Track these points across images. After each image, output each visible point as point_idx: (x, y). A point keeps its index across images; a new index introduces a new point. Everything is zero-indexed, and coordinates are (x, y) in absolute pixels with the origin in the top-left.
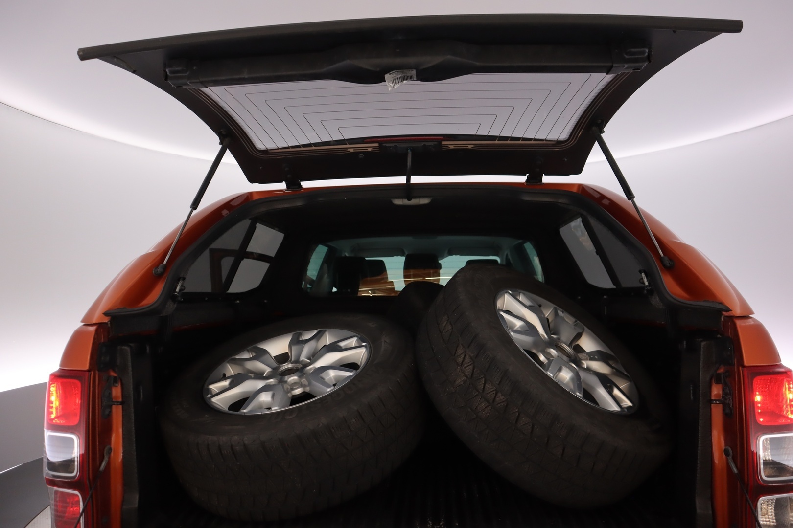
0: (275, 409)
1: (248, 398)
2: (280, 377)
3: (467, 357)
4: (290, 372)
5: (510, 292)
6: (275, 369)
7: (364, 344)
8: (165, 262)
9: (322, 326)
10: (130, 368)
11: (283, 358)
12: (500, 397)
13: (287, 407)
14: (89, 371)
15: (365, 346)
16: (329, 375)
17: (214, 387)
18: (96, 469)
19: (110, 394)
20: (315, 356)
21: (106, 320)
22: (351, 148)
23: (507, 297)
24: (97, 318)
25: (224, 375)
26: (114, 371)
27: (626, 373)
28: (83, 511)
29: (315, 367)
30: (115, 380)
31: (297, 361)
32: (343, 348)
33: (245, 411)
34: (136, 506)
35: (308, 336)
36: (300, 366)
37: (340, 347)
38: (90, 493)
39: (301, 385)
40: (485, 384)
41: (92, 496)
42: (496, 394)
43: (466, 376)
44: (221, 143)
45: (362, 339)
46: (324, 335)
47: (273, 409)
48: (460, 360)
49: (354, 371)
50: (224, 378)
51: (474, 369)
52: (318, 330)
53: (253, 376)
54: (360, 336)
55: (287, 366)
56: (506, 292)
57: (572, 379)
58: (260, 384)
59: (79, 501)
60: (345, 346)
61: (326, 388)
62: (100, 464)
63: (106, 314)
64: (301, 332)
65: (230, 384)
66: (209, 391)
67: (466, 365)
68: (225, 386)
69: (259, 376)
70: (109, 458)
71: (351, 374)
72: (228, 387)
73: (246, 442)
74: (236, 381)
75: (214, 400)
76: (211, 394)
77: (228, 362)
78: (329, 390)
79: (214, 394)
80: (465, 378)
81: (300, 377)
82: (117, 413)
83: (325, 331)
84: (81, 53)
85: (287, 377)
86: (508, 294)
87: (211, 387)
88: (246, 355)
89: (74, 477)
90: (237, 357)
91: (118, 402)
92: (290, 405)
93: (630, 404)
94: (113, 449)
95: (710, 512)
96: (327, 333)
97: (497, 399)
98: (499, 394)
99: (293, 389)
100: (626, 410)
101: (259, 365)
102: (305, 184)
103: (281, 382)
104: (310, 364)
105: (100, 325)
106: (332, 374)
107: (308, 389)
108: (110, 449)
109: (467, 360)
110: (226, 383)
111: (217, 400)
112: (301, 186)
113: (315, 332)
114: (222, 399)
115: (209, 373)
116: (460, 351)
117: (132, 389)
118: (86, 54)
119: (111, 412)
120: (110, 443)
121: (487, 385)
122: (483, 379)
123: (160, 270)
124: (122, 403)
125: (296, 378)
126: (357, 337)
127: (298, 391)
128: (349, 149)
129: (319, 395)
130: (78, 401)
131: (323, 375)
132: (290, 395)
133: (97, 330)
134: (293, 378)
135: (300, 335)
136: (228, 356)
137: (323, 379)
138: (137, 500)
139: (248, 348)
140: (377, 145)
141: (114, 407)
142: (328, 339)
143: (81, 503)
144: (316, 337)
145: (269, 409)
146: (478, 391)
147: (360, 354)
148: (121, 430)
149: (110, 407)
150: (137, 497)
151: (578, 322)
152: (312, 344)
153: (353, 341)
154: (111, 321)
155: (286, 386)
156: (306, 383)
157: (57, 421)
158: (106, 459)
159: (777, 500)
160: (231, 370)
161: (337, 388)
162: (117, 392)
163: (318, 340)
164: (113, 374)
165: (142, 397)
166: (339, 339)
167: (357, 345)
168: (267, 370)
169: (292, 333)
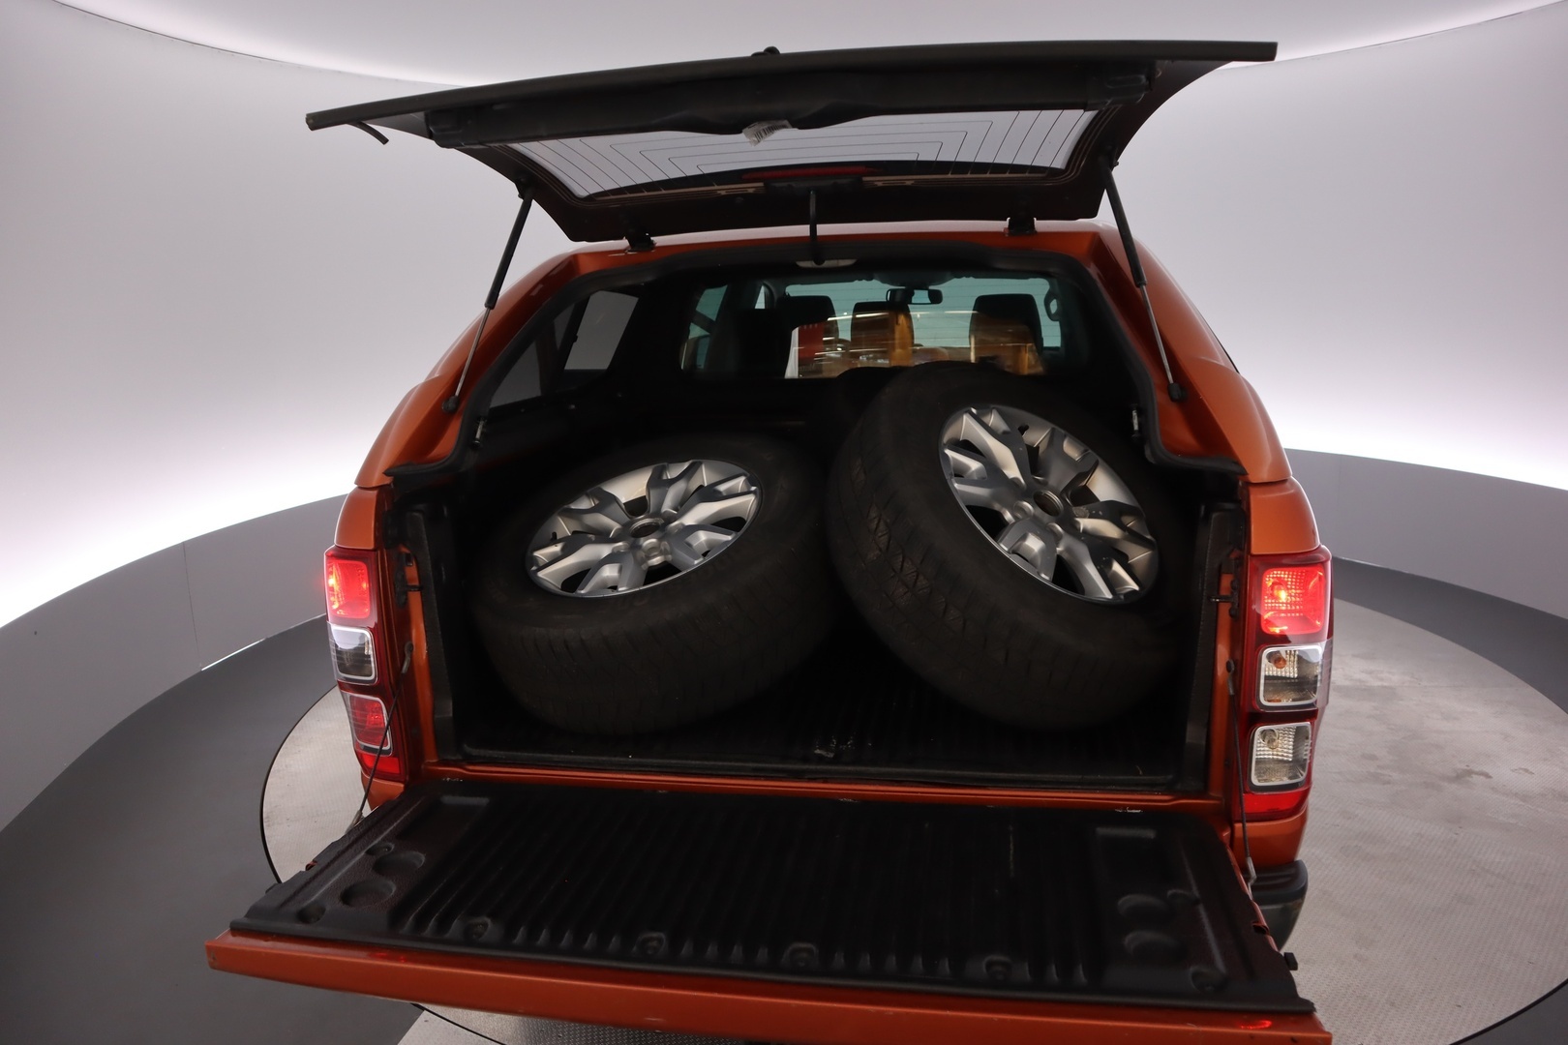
0: (622, 590)
1: (588, 570)
2: (633, 539)
3: (882, 523)
4: (646, 531)
5: (974, 411)
6: (626, 526)
7: (753, 488)
8: (457, 393)
9: (697, 455)
10: (426, 542)
11: (637, 507)
12: (922, 582)
13: (638, 587)
14: (374, 550)
15: (754, 492)
16: (698, 538)
17: (541, 554)
18: (398, 670)
19: (404, 576)
20: (684, 505)
21: (388, 480)
22: (722, 190)
23: (966, 419)
24: (377, 478)
25: (555, 535)
26: (405, 546)
27: (1149, 537)
28: (388, 724)
29: (683, 525)
30: (408, 559)
31: (657, 513)
32: (725, 494)
33: (582, 592)
34: (451, 715)
35: (673, 472)
36: (661, 521)
37: (720, 492)
38: (394, 700)
39: (661, 553)
40: (903, 562)
41: (396, 705)
42: (917, 576)
43: (880, 550)
44: (521, 196)
45: (750, 481)
46: (699, 470)
47: (620, 589)
48: (874, 526)
49: (734, 535)
50: (554, 540)
51: (889, 542)
52: (691, 462)
53: (593, 539)
54: (749, 475)
55: (643, 521)
56: (966, 412)
57: (1042, 551)
58: (605, 550)
59: (381, 708)
60: (727, 490)
61: (692, 560)
62: (402, 665)
63: (387, 473)
64: (666, 464)
65: (563, 549)
66: (534, 560)
67: (880, 534)
68: (555, 553)
69: (602, 536)
70: (411, 657)
71: (729, 538)
72: (560, 554)
73: (584, 637)
74: (571, 546)
75: (541, 574)
76: (537, 565)
77: (560, 515)
78: (696, 562)
79: (541, 564)
80: (877, 552)
81: (660, 539)
82: (415, 600)
83: (701, 463)
84: (311, 121)
85: (642, 539)
86: (968, 414)
87: (537, 554)
88: (585, 504)
89: (373, 681)
90: (573, 507)
91: (414, 587)
92: (645, 584)
93: (1136, 588)
94: (414, 644)
95: (1204, 743)
96: (703, 467)
97: (919, 583)
98: (921, 578)
99: (649, 558)
100: (1122, 597)
101: (603, 520)
102: (660, 241)
103: (635, 547)
104: (675, 518)
105: (380, 488)
106: (703, 537)
107: (670, 557)
108: (412, 645)
109: (882, 526)
110: (557, 549)
111: (548, 575)
112: (652, 243)
113: (686, 465)
114: (552, 572)
115: (532, 533)
116: (873, 514)
117: (430, 569)
118: (319, 121)
119: (407, 599)
120: (410, 639)
121: (905, 564)
122: (901, 556)
123: (451, 405)
124: (420, 589)
125: (654, 540)
126: (745, 475)
127: (656, 561)
128: (719, 192)
129: (685, 570)
130: (365, 585)
131: (690, 539)
132: (644, 567)
133: (378, 496)
134: (649, 542)
135: (663, 469)
136: (559, 504)
137: (690, 545)
138: (451, 708)
139: (589, 491)
140: (761, 184)
141: (410, 593)
142: (705, 476)
143: (385, 711)
144: (686, 475)
145: (615, 588)
146: (894, 570)
147: (747, 504)
148: (422, 626)
149: (406, 593)
150: (451, 704)
151: (1090, 451)
152: (680, 486)
153: (739, 483)
154: (394, 482)
155: (641, 554)
156: (668, 548)
157: (341, 612)
158: (408, 659)
159: (1298, 728)
160: (564, 527)
161: (708, 559)
162: (412, 572)
163: (689, 479)
164: (405, 550)
165: (444, 577)
166: (718, 480)
167: (746, 490)
168: (616, 526)
169: (653, 466)
